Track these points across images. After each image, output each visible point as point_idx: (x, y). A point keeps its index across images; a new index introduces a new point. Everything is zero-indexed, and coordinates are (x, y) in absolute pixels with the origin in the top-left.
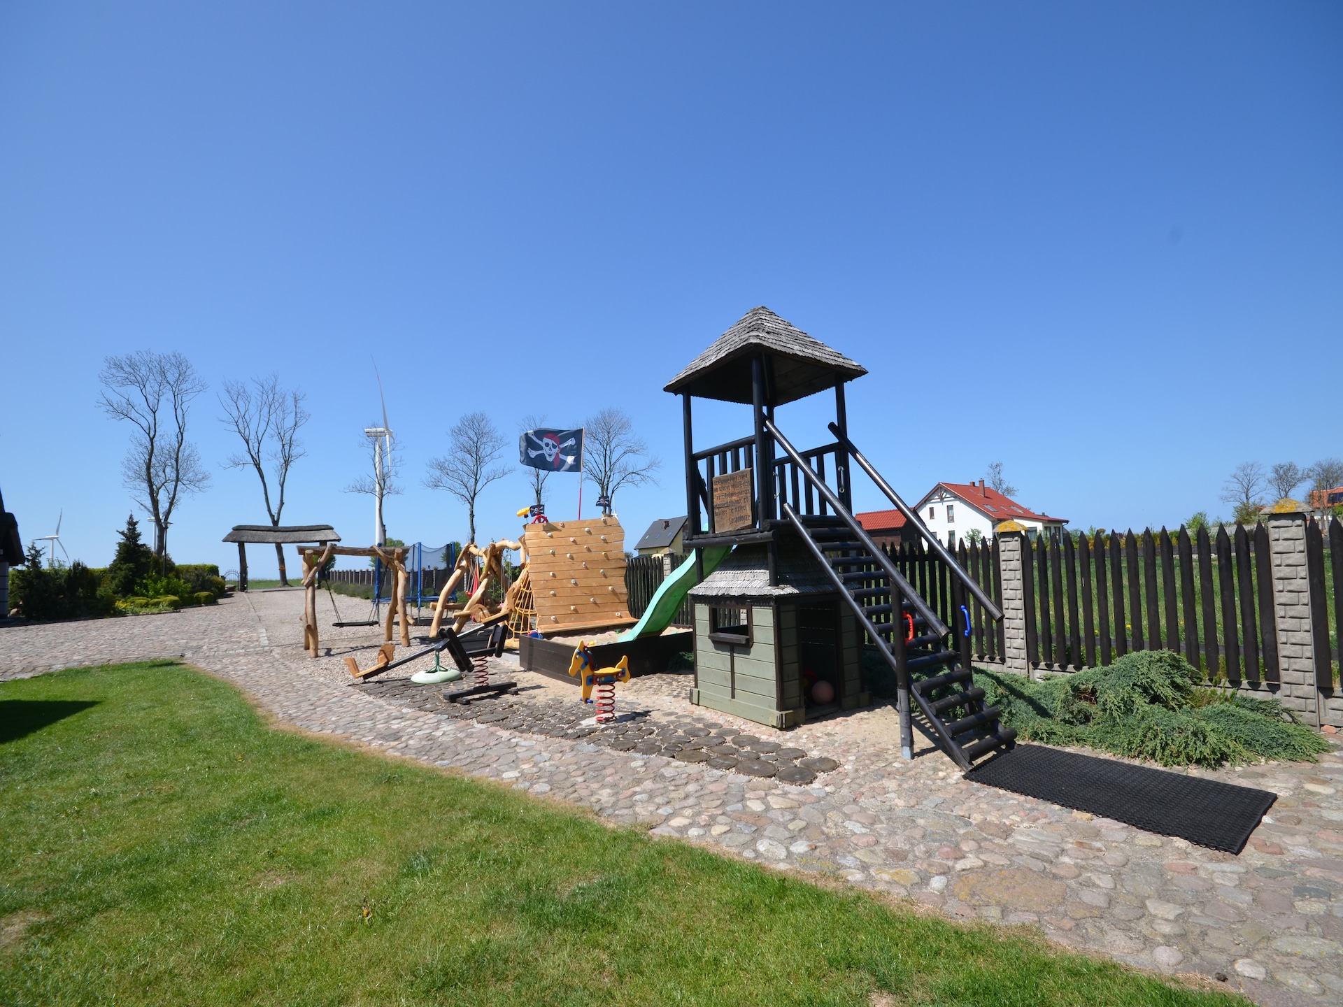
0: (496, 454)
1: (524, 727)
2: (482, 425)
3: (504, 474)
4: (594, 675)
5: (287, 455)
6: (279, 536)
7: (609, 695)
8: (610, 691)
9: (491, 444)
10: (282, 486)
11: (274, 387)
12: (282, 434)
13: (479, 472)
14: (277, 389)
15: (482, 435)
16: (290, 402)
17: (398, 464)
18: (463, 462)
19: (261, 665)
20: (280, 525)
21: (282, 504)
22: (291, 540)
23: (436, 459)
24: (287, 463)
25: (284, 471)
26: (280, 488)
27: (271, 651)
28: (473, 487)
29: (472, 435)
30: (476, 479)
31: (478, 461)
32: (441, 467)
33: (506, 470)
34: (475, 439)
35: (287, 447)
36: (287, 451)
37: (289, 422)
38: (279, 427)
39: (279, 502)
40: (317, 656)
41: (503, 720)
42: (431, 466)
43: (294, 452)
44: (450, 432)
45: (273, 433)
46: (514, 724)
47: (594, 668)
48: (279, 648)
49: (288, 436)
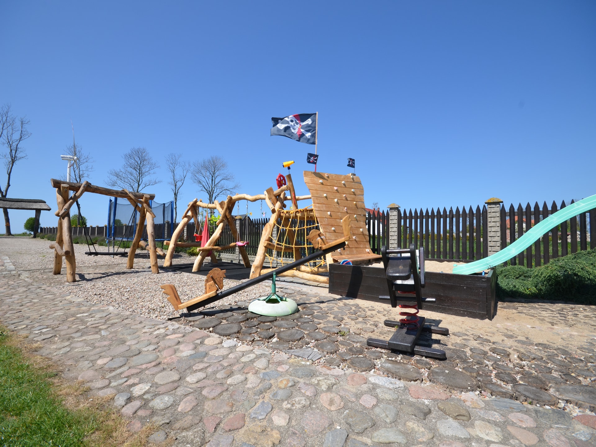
0: (152, 171)
2: (144, 155)
3: (156, 183)
5: (14, 156)
6: (7, 204)
9: (149, 166)
10: (9, 175)
11: (7, 112)
12: (11, 143)
13: (141, 181)
14: (9, 114)
15: (144, 160)
16: (18, 124)
17: (90, 170)
18: (131, 174)
19: (13, 288)
20: (7, 197)
21: (9, 185)
22: (15, 207)
23: (114, 170)
24: (13, 162)
25: (11, 166)
26: (8, 176)
27: (19, 275)
28: (137, 188)
29: (137, 159)
30: (139, 184)
31: (141, 174)
32: (117, 175)
33: (157, 181)
34: (139, 162)
35: (14, 152)
36: (14, 154)
37: (16, 136)
38: (9, 139)
39: (6, 184)
40: (74, 281)
42: (111, 174)
43: (19, 155)
44: (124, 157)
45: (5, 142)
48: (27, 272)
49: (14, 145)
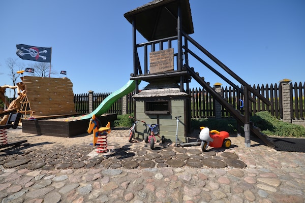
1: (47, 165)
4: (99, 131)
7: (105, 140)
8: (105, 138)
41: (27, 163)
46: (39, 165)
47: (98, 128)
